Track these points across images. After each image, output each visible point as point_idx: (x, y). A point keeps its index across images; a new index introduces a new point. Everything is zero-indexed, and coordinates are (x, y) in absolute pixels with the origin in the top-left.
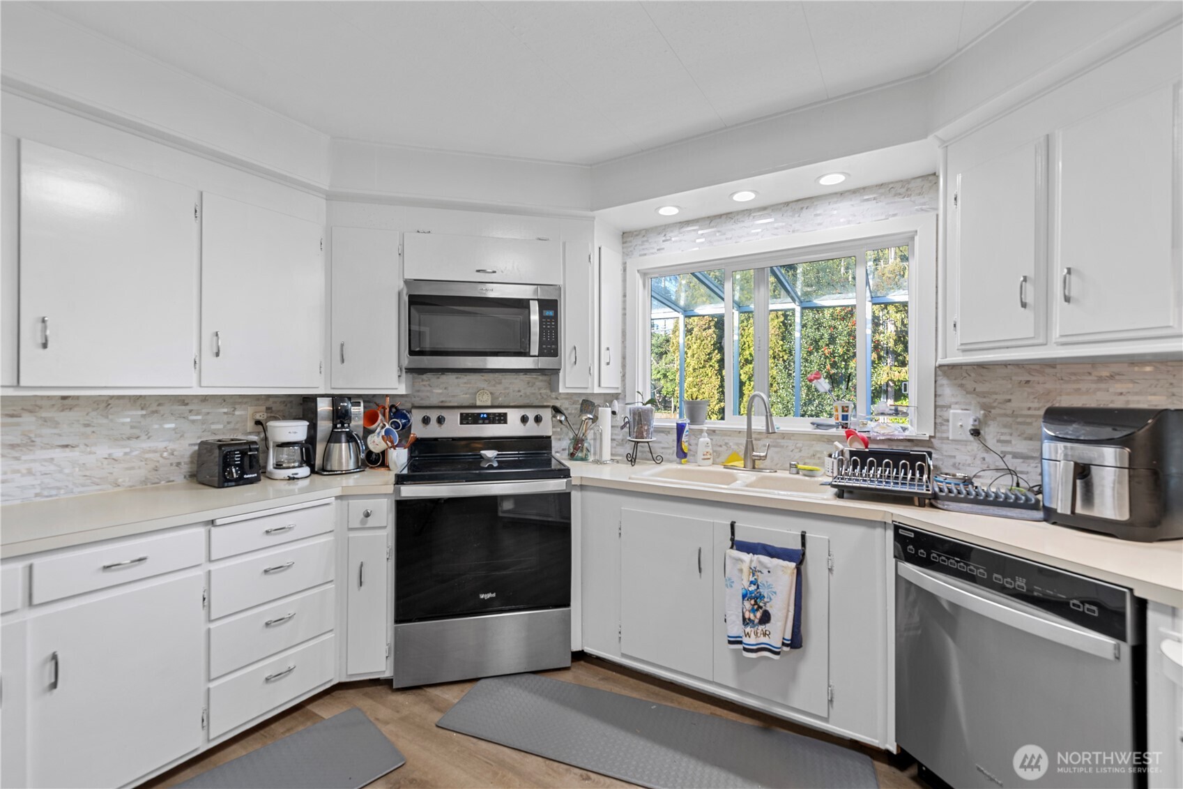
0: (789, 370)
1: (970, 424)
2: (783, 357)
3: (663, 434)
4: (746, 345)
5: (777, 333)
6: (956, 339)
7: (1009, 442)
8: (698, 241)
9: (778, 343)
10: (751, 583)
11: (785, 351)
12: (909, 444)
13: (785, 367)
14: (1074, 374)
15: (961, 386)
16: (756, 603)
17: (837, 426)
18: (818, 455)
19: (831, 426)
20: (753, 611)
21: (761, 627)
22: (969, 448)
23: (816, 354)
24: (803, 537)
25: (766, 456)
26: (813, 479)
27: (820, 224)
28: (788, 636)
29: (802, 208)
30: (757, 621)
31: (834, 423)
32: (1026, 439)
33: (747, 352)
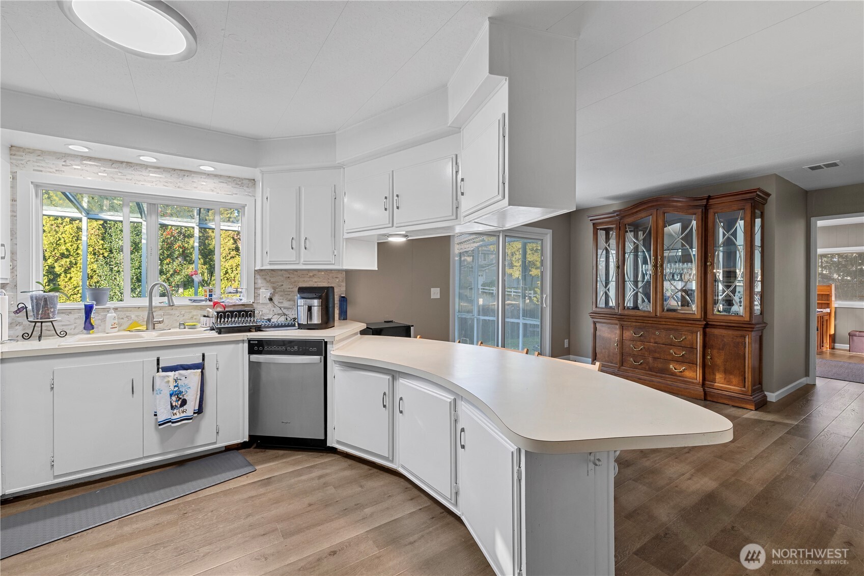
0: (110, 265)
1: (268, 295)
2: (103, 254)
3: (63, 315)
4: (62, 241)
5: (96, 233)
6: (267, 260)
7: (282, 302)
8: (99, 174)
9: (98, 242)
10: (175, 386)
11: (105, 249)
12: (243, 307)
13: (107, 263)
14: (303, 274)
15: (265, 279)
16: (178, 397)
17: (206, 300)
18: (195, 317)
19: (202, 301)
20: (177, 401)
21: (181, 409)
22: (268, 306)
23: (136, 254)
24: (203, 355)
25: (163, 321)
26: (195, 330)
27: (195, 188)
28: (197, 408)
29: (184, 175)
30: (179, 406)
31: (204, 299)
32: (288, 301)
33: (63, 247)
